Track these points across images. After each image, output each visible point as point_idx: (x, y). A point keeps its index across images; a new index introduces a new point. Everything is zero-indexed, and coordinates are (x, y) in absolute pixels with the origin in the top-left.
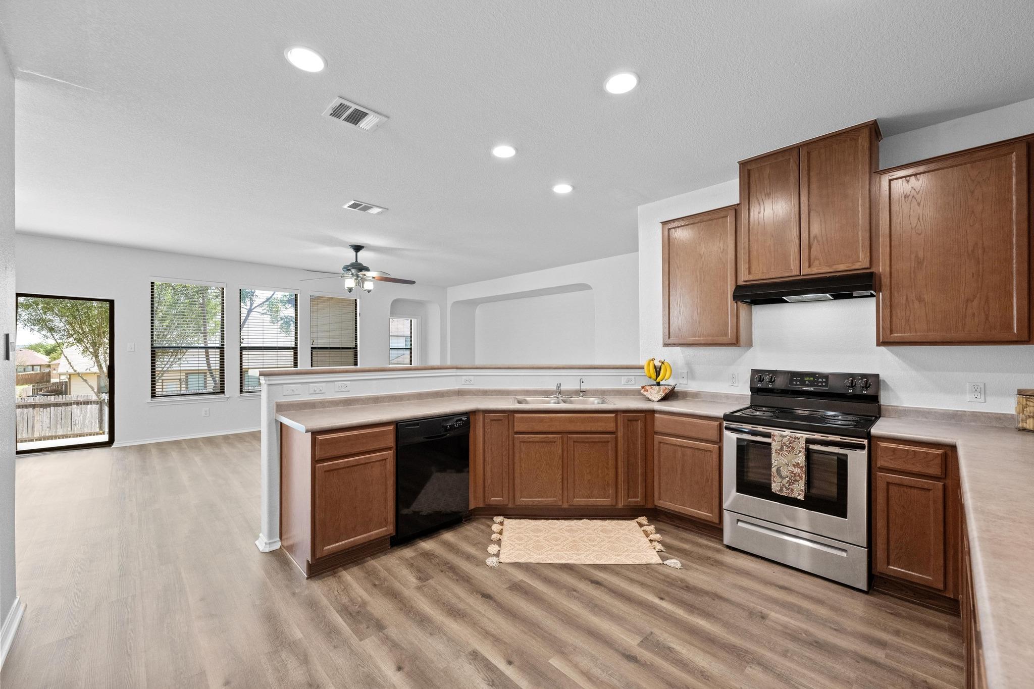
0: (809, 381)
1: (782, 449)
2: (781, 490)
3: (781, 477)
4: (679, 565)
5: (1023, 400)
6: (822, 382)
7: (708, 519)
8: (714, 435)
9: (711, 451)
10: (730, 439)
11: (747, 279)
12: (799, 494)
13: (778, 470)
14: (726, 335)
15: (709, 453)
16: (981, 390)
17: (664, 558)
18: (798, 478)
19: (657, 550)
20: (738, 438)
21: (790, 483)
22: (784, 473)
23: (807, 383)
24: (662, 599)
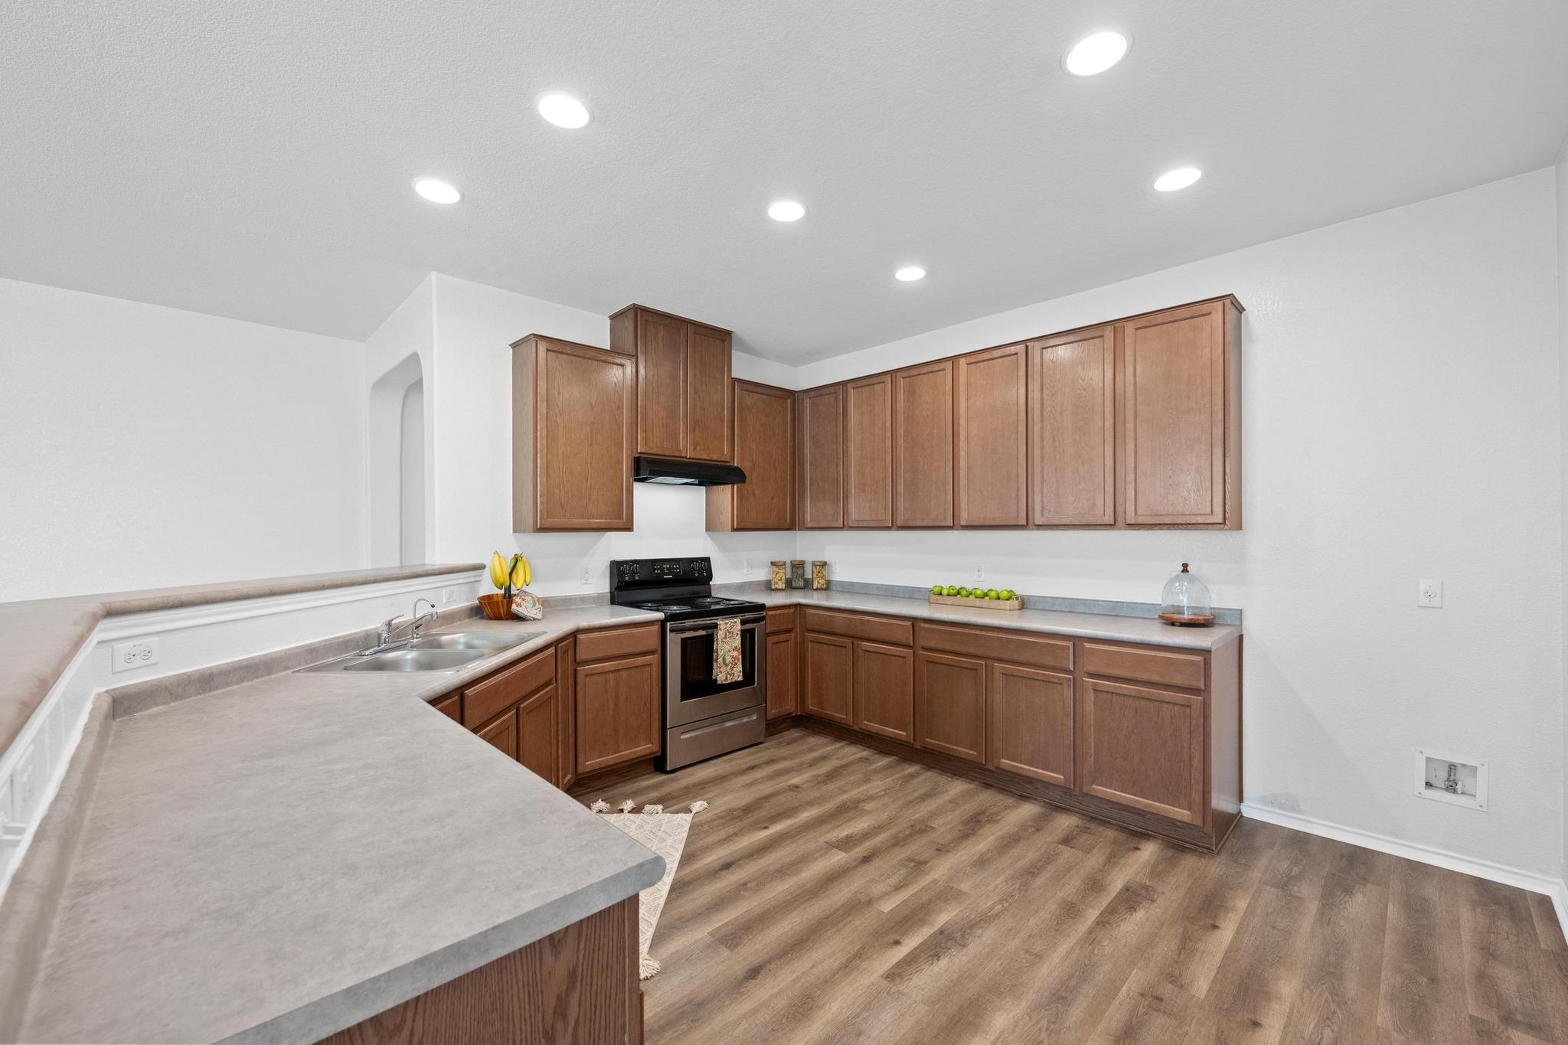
0: (667, 568)
1: (725, 637)
2: (727, 678)
3: (727, 665)
4: (706, 805)
5: (776, 569)
6: (676, 569)
7: (648, 752)
8: (655, 643)
9: (650, 665)
10: (673, 642)
11: (643, 451)
12: (739, 676)
13: (724, 659)
14: (620, 517)
15: (647, 668)
16: (751, 566)
17: (688, 811)
18: (736, 661)
19: (660, 811)
20: (682, 639)
21: (732, 668)
22: (728, 660)
23: (666, 571)
24: (766, 828)
